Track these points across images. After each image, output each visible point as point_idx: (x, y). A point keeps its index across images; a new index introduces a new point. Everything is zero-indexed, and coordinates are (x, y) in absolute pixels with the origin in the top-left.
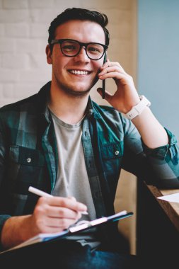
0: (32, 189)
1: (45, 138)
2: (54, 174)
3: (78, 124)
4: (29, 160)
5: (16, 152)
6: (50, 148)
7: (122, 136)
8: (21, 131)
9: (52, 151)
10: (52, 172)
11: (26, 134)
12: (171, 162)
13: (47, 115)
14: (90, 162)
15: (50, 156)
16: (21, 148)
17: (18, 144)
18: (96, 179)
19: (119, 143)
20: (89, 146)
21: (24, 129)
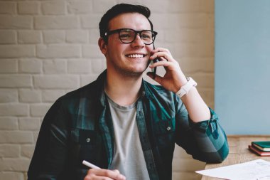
0: (85, 162)
1: (103, 120)
2: (111, 151)
3: (132, 106)
4: (89, 140)
5: (77, 134)
6: (106, 129)
7: (174, 114)
8: (81, 116)
9: (108, 131)
10: (108, 149)
11: (85, 118)
12: (211, 136)
13: (102, 100)
14: (144, 138)
15: (106, 135)
16: (81, 130)
17: (78, 127)
18: (150, 152)
19: (170, 120)
20: (143, 124)
21: (83, 114)
